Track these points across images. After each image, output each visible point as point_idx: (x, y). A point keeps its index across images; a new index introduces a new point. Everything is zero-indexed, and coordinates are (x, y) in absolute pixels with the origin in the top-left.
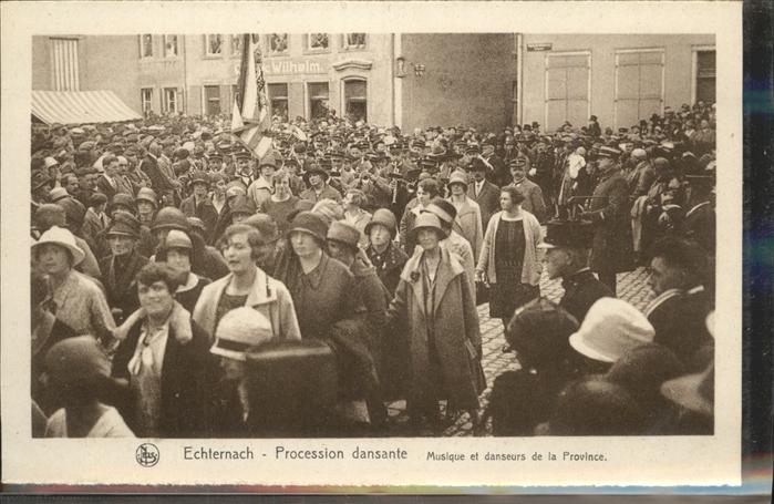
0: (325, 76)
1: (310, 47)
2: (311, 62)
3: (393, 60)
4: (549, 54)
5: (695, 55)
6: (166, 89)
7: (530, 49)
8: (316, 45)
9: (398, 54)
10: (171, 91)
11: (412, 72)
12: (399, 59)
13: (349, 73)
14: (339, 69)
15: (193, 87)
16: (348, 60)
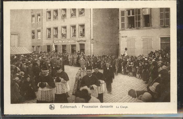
0: (75, 43)
1: (72, 37)
2: (72, 40)
3: (91, 40)
4: (126, 38)
5: (160, 38)
6: (38, 46)
7: (122, 37)
8: (73, 36)
9: (92, 38)
10: (39, 46)
11: (95, 42)
12: (92, 39)
13: (80, 42)
14: (78, 41)
15: (44, 46)
16: (80, 39)
